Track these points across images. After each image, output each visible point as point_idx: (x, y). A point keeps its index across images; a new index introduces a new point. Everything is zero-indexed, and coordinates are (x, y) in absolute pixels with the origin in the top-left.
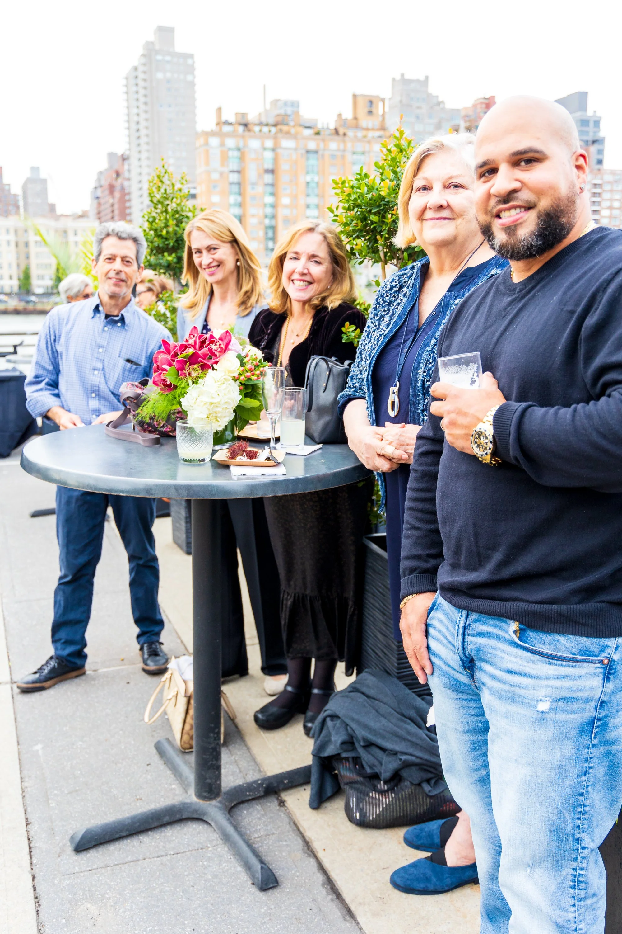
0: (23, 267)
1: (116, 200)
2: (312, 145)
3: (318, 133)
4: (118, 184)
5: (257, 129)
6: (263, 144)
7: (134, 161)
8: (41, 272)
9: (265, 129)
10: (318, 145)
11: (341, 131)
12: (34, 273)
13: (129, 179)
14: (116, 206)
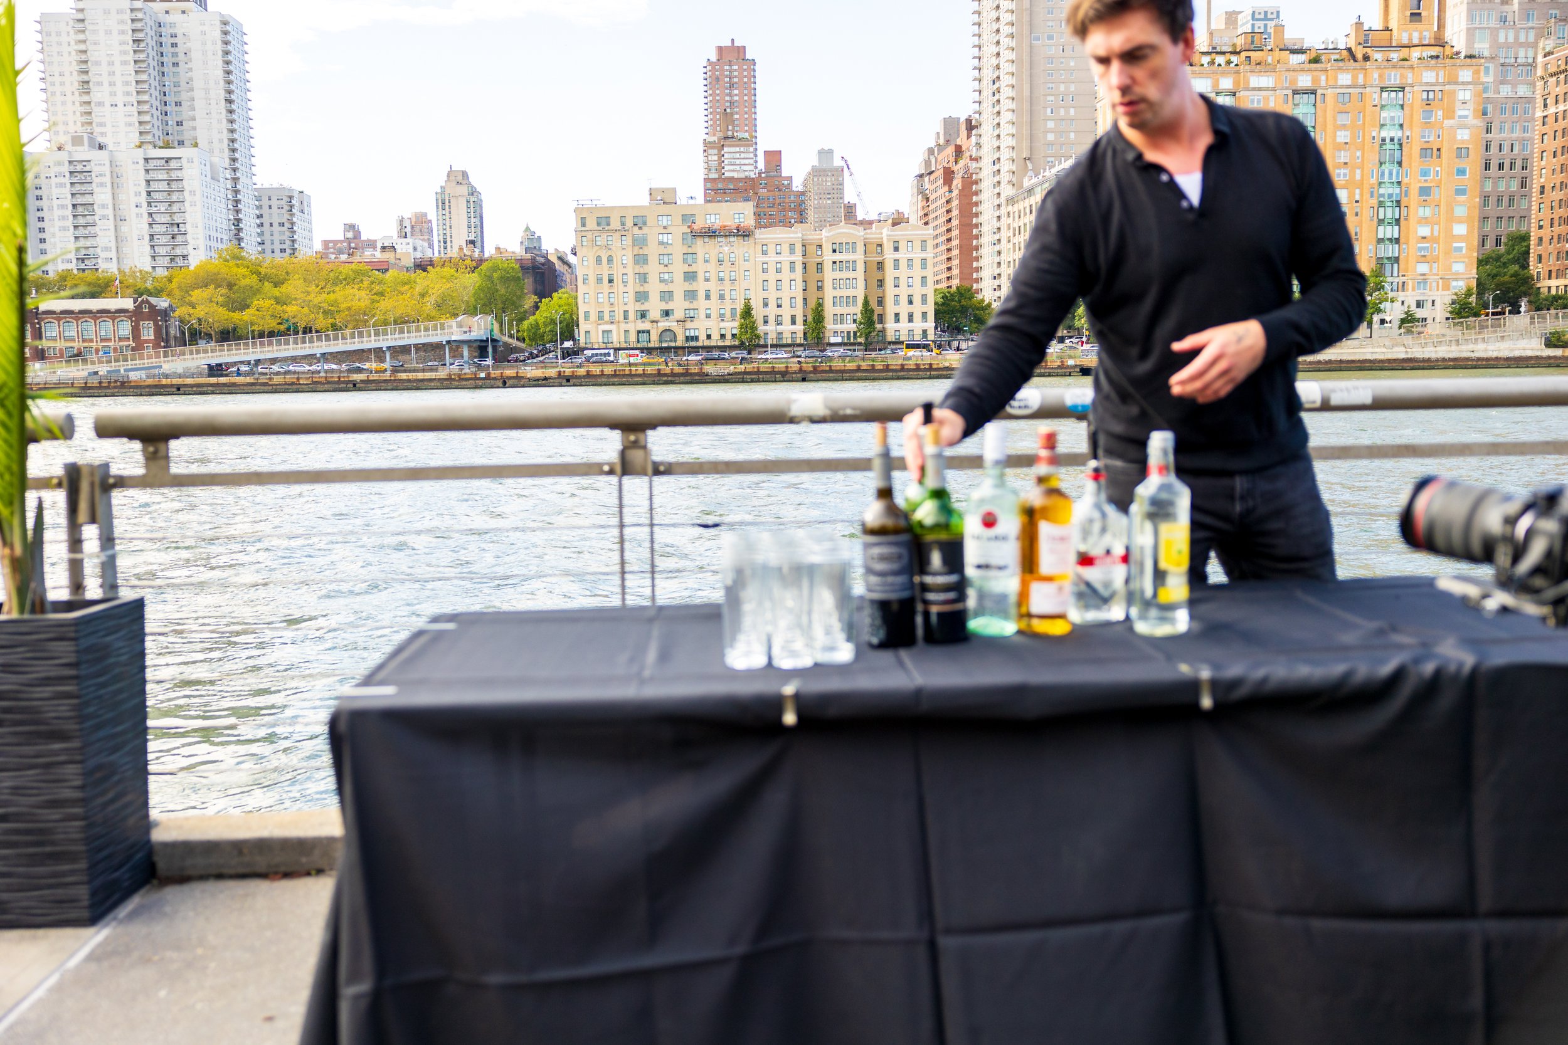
0: (812, 304)
1: (955, 193)
2: (1304, 81)
3: (1316, 60)
4: (959, 168)
5: (1205, 60)
6: (1216, 84)
7: (986, 130)
8: (839, 310)
9: (1220, 59)
10: (1315, 80)
11: (1359, 53)
12: (829, 310)
13: (976, 160)
14: (955, 203)
